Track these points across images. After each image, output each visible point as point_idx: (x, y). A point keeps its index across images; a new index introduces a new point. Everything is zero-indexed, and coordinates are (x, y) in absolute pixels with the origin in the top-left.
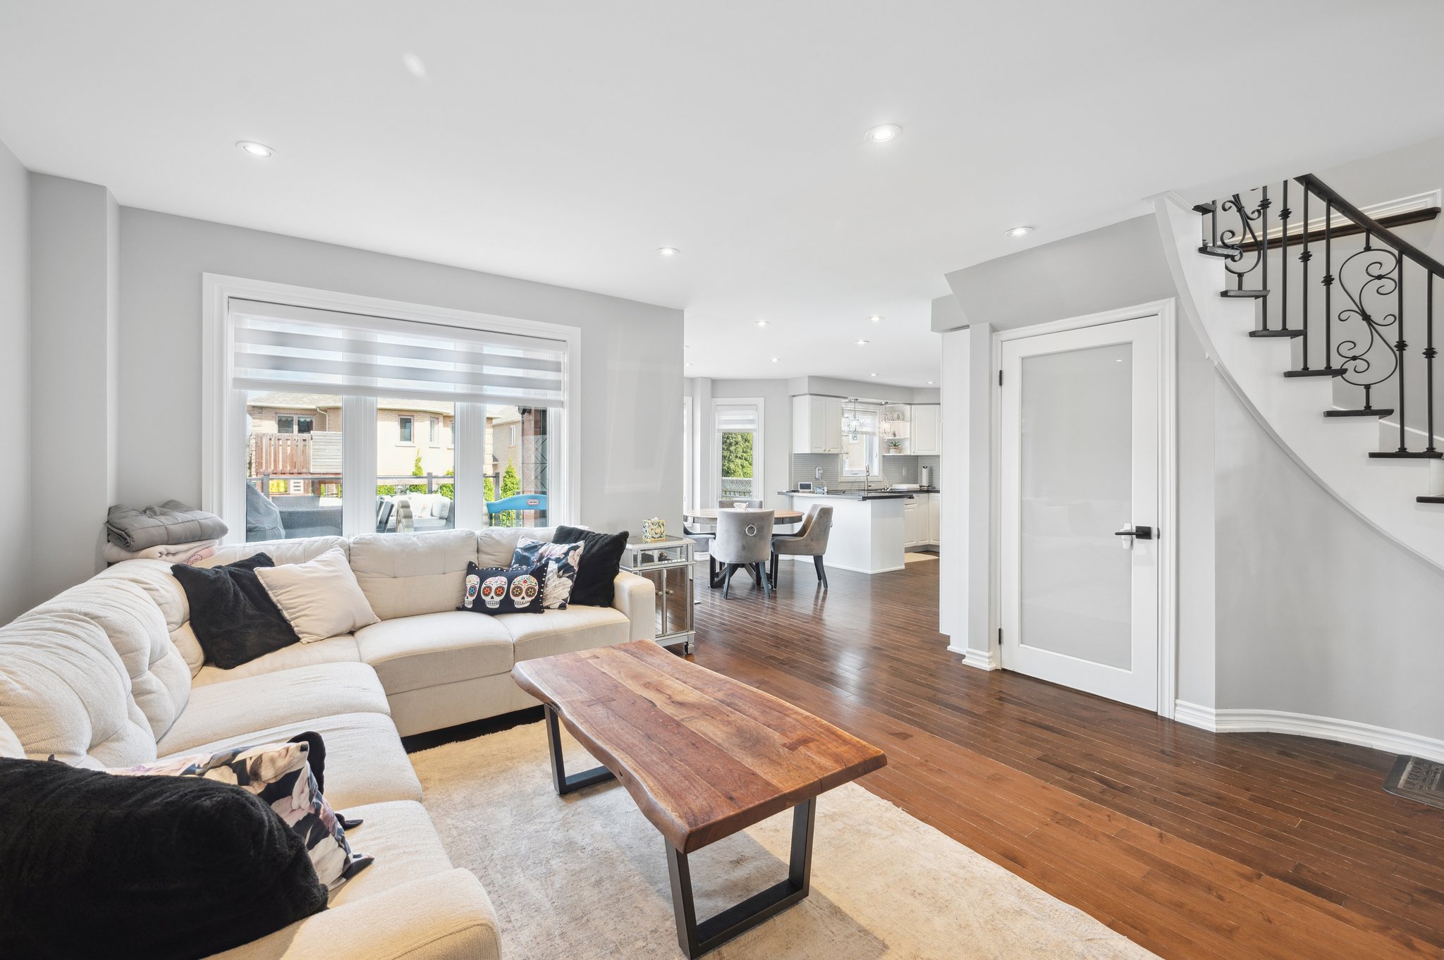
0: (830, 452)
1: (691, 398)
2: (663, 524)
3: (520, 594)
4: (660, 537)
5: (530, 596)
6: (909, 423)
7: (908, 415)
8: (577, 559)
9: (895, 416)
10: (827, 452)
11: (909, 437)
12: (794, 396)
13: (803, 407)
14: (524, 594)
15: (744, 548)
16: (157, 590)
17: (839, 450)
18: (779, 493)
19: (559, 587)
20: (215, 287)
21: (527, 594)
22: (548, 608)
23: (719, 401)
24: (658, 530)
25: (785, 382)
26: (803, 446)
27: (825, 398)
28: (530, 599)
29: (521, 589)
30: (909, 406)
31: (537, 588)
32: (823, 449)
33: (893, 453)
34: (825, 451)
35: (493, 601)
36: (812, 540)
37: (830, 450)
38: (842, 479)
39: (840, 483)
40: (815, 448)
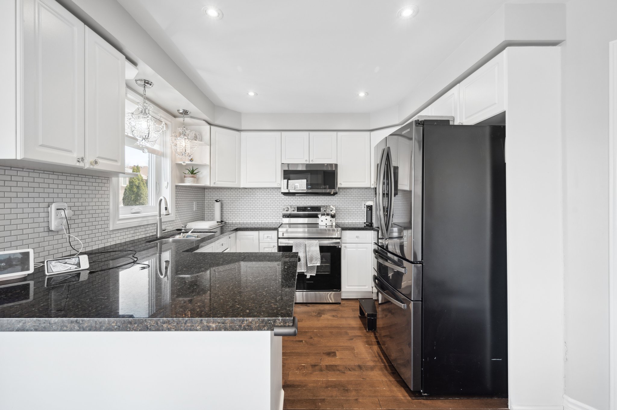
0: (96, 167)
6: (209, 147)
7: (206, 137)
9: (192, 135)
10: (87, 165)
11: (208, 163)
17: (119, 164)
30: (208, 127)
33: (189, 182)
37: (100, 161)
38: (119, 224)
39: (113, 230)
40: (42, 146)
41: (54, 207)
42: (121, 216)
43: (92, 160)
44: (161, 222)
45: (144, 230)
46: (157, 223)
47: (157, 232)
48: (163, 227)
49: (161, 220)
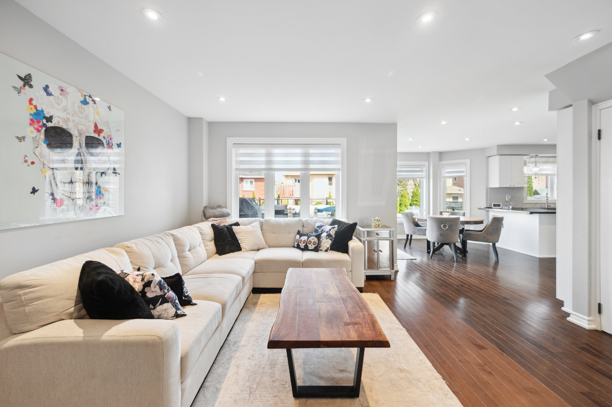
0: (514, 186)
1: (428, 162)
2: (380, 220)
3: (311, 244)
4: (378, 226)
5: (314, 245)
8: (334, 232)
10: (512, 186)
12: (489, 157)
13: (495, 162)
14: (312, 244)
15: (441, 235)
16: (203, 230)
17: (521, 185)
18: (479, 209)
19: (326, 243)
20: (230, 141)
21: (313, 244)
22: (321, 250)
23: (444, 162)
24: (377, 223)
25: (483, 150)
26: (495, 183)
27: (510, 156)
28: (314, 246)
29: (311, 242)
31: (317, 242)
32: (509, 185)
34: (510, 185)
35: (302, 245)
36: (487, 234)
37: (515, 185)
38: (527, 202)
39: (525, 203)
40: (503, 184)
41: (507, 196)
42: (528, 199)
43: (513, 185)
44: (547, 203)
45: (540, 205)
46: (545, 203)
47: (545, 207)
48: (549, 205)
49: (547, 202)
